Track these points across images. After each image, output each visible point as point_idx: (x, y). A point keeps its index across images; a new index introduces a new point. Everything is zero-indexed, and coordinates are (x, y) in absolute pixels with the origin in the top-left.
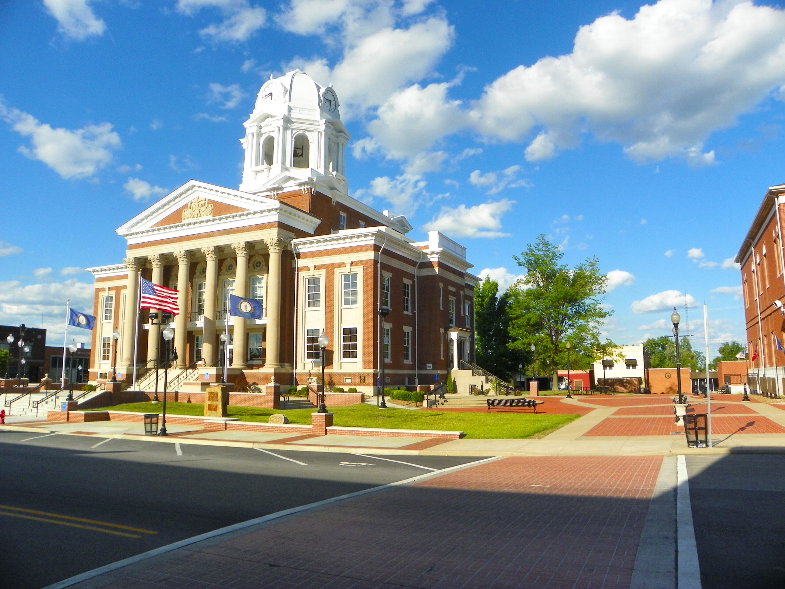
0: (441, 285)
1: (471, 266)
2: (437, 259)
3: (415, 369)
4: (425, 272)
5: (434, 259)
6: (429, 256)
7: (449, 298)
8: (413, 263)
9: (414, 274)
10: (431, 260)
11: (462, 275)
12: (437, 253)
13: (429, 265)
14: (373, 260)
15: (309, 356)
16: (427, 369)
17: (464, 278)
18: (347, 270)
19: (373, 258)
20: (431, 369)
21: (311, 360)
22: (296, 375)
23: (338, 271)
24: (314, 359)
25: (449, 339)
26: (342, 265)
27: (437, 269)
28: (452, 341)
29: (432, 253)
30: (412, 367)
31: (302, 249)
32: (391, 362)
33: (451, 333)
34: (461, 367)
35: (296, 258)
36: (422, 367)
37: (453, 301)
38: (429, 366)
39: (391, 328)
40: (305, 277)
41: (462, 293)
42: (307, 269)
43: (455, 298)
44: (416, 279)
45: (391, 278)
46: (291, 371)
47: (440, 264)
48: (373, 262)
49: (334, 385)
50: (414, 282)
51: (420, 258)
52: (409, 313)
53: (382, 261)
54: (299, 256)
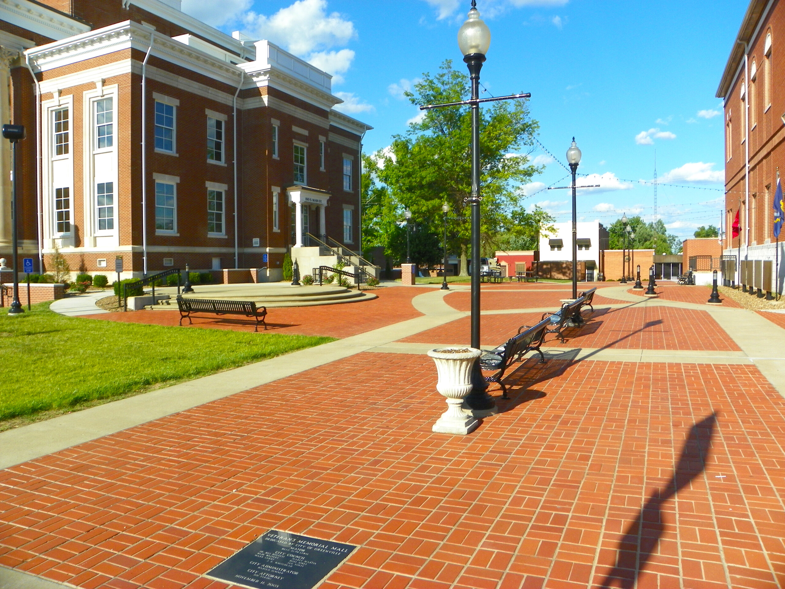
0: (276, 123)
1: (339, 101)
2: (266, 83)
3: (234, 247)
4: (250, 104)
5: (262, 82)
6: (255, 79)
7: (293, 143)
8: (229, 90)
9: (231, 105)
10: (259, 85)
11: (324, 114)
12: (265, 73)
13: (256, 92)
14: (130, 74)
15: (60, 229)
16: (254, 245)
17: (328, 118)
18: (97, 92)
19: (130, 71)
20: (258, 245)
21: (62, 234)
22: (43, 256)
23: (87, 95)
24: (64, 233)
25: (289, 203)
26: (91, 86)
27: (265, 98)
28: (294, 205)
29: (258, 74)
30: (229, 243)
31: (44, 65)
32: (178, 235)
33: (291, 193)
34: (307, 242)
35: (36, 81)
36: (245, 242)
37: (302, 150)
38: (256, 241)
39: (177, 184)
40: (50, 109)
41: (322, 139)
42: (50, 96)
43: (307, 145)
44: (235, 114)
45: (177, 106)
46: (34, 252)
47: (271, 91)
48: (130, 77)
49: (86, 270)
50: (231, 118)
51: (239, 82)
52: (222, 163)
53: (148, 76)
54: (40, 76)
